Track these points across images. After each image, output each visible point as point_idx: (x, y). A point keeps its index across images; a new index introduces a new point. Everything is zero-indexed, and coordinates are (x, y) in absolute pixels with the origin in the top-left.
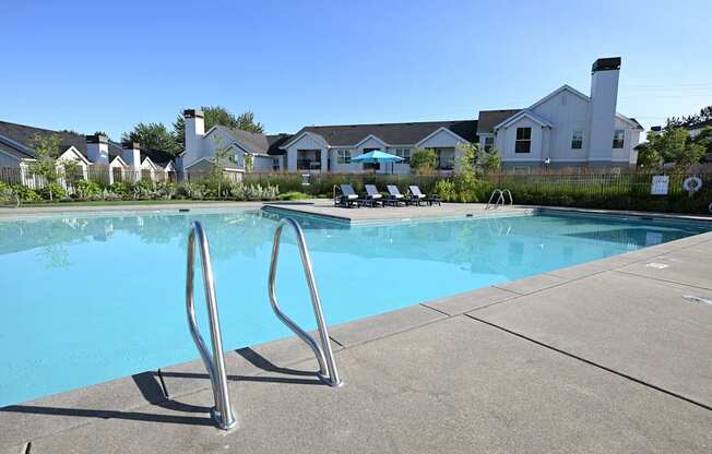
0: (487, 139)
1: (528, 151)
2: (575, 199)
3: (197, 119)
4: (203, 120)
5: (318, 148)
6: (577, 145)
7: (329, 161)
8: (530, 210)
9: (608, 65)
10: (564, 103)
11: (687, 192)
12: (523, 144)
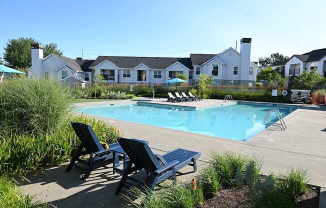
0: (197, 68)
1: (217, 75)
2: (246, 97)
3: (40, 49)
4: (42, 51)
5: (112, 69)
6: (235, 73)
7: (118, 76)
8: (235, 102)
9: (247, 41)
10: (230, 55)
11: (283, 95)
12: (215, 72)
